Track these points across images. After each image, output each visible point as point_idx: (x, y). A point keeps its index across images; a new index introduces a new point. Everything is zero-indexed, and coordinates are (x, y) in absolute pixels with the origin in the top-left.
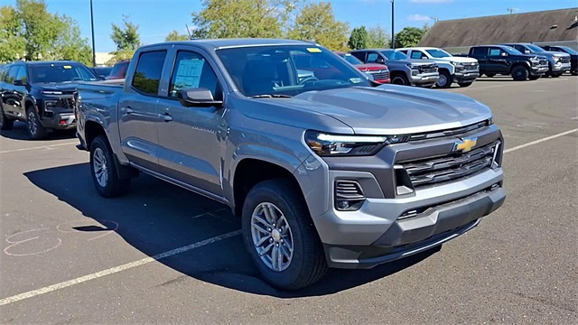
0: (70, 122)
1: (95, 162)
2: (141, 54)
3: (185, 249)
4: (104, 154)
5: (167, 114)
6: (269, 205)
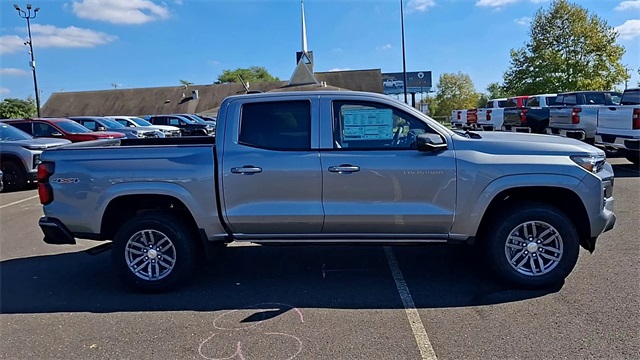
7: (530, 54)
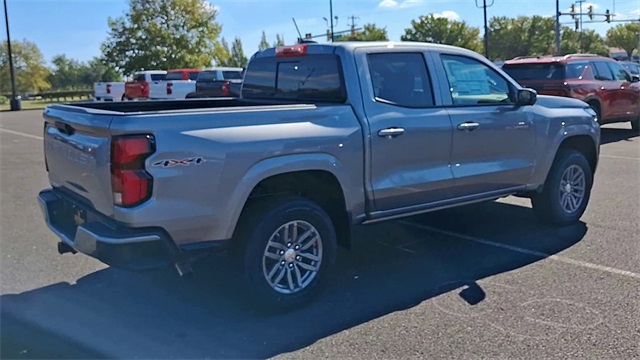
7: (128, 25)
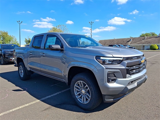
0: (13, 60)
1: (20, 70)
2: (35, 37)
3: (50, 96)
4: (22, 67)
5: (44, 54)
6: (81, 81)
